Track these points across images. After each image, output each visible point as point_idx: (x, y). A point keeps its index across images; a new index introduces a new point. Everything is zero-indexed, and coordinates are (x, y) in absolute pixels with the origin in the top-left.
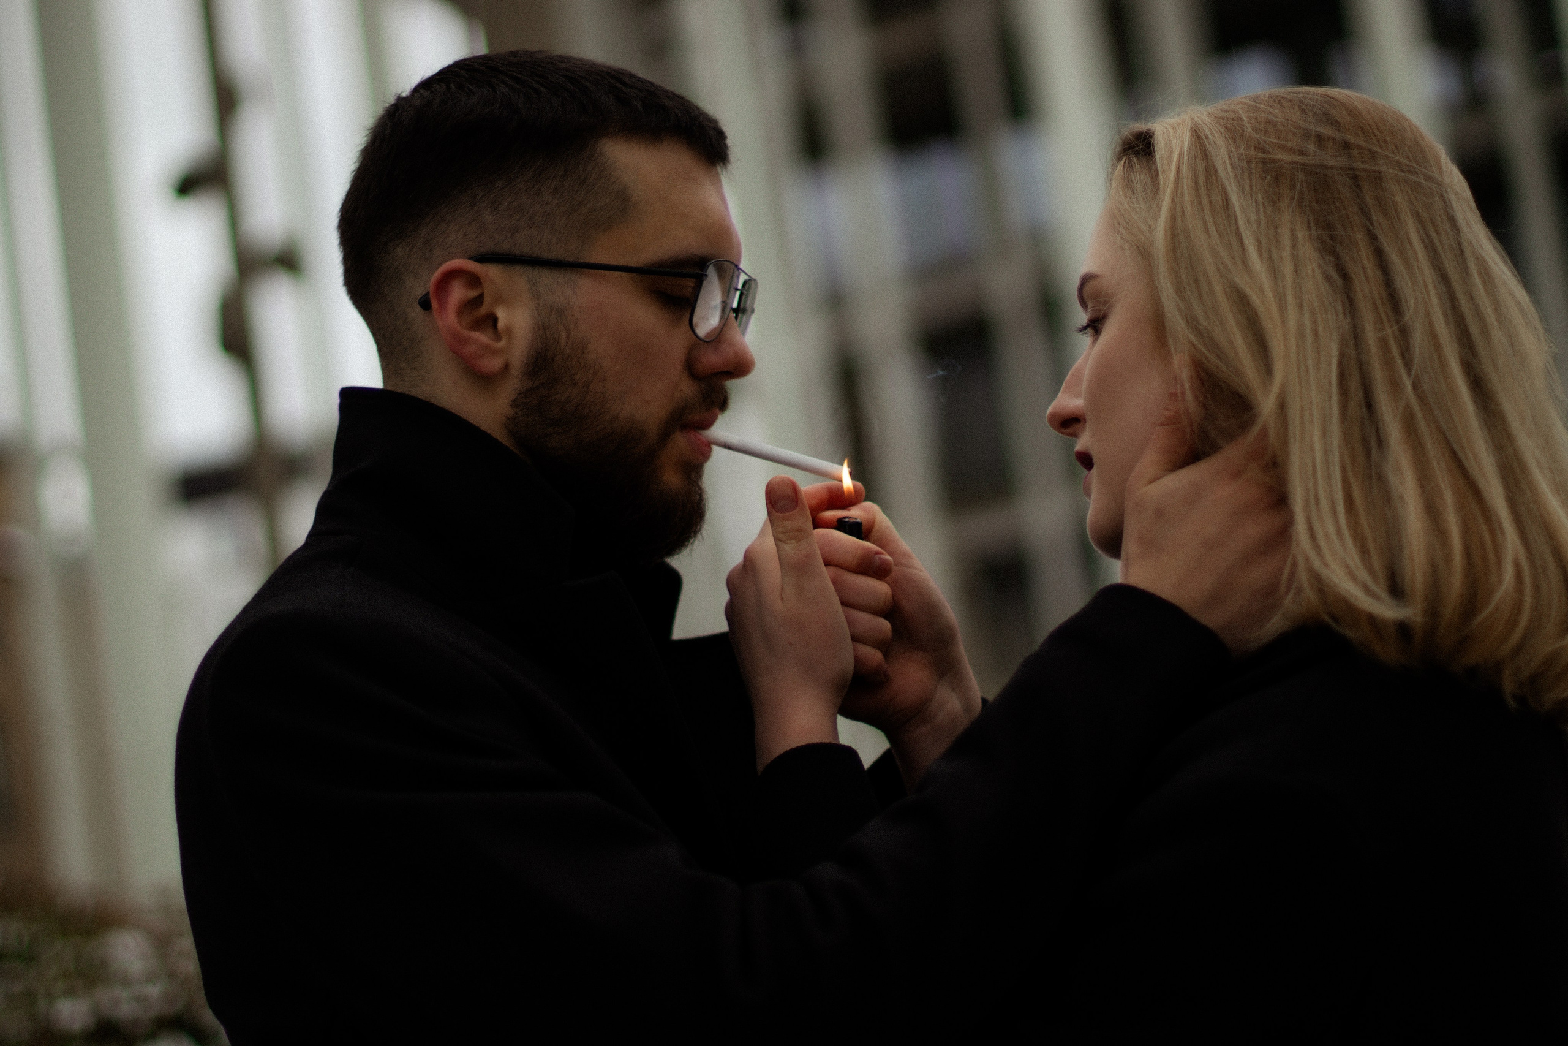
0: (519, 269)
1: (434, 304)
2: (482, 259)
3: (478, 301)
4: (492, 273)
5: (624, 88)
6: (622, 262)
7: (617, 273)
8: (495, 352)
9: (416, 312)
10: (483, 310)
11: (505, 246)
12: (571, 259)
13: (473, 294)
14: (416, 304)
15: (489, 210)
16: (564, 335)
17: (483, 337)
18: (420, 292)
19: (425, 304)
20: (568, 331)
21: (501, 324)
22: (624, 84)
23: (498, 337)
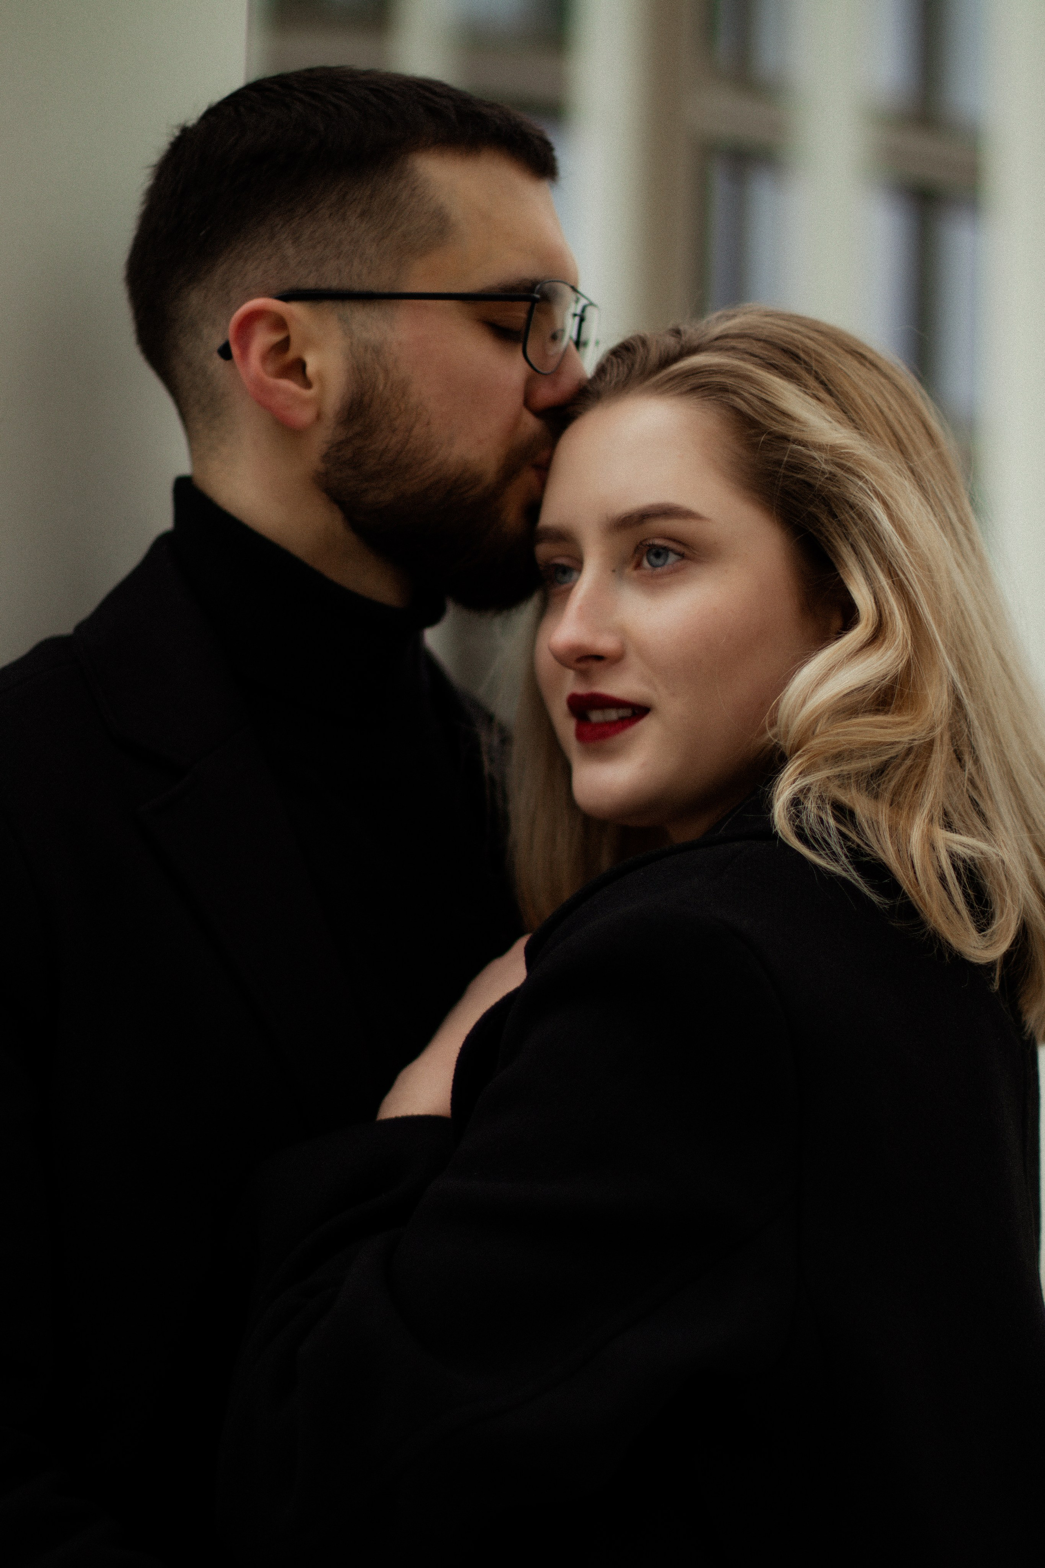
0: (327, 305)
1: (235, 350)
2: (287, 297)
3: (284, 346)
4: (296, 311)
5: (437, 99)
6: (444, 289)
7: (440, 303)
8: (305, 402)
9: (218, 361)
10: (291, 355)
11: (310, 282)
12: (386, 290)
13: (276, 337)
14: (216, 355)
15: (290, 242)
16: (381, 376)
17: (290, 386)
18: (218, 342)
19: (225, 352)
20: (386, 371)
21: (311, 370)
22: (435, 93)
23: (308, 384)
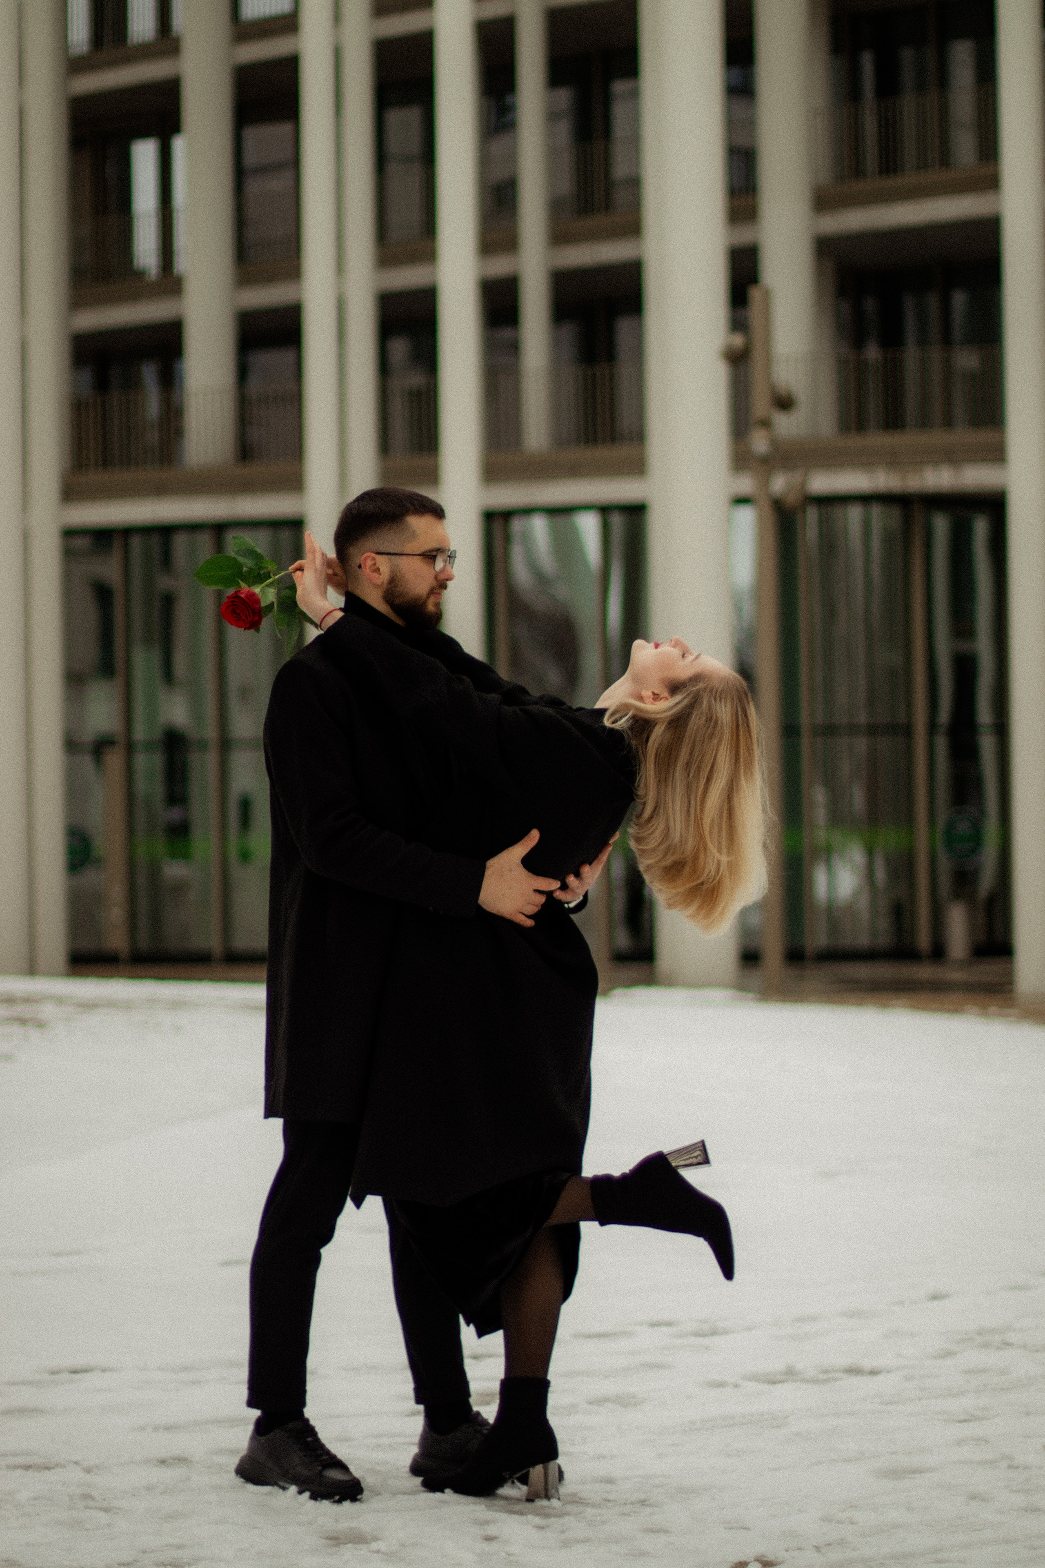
1: (362, 566)
6: (414, 553)
10: (376, 566)
11: (381, 549)
12: (400, 552)
13: (373, 562)
17: (375, 574)
18: (358, 563)
21: (381, 570)
23: (380, 574)
